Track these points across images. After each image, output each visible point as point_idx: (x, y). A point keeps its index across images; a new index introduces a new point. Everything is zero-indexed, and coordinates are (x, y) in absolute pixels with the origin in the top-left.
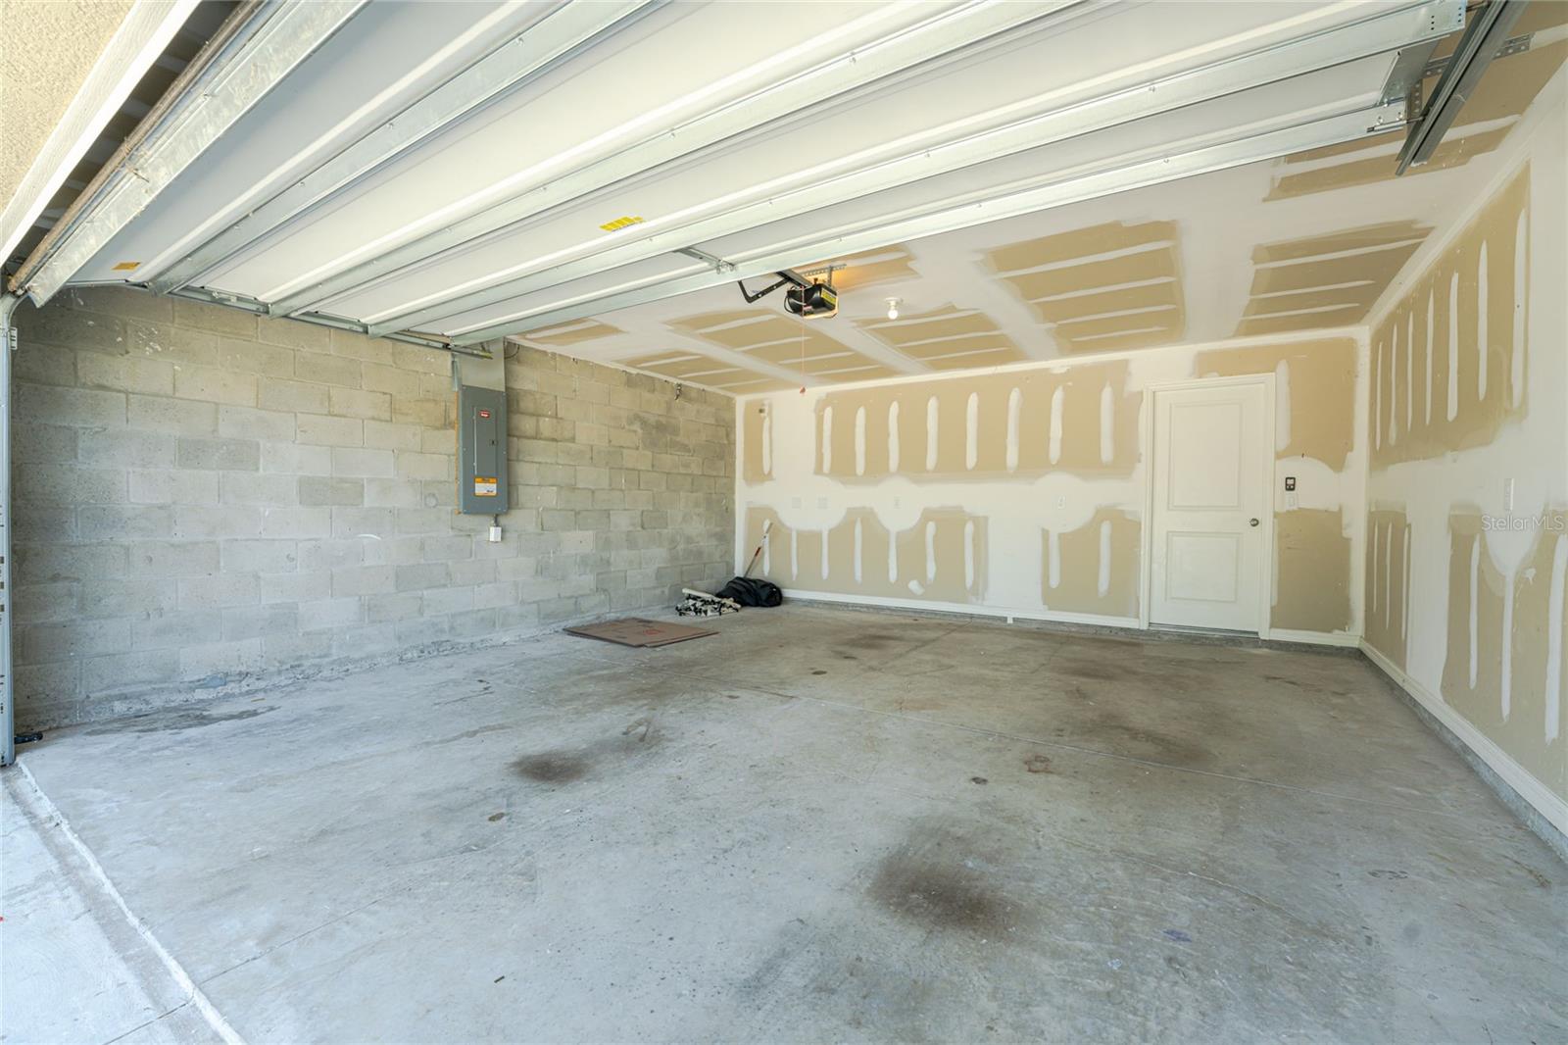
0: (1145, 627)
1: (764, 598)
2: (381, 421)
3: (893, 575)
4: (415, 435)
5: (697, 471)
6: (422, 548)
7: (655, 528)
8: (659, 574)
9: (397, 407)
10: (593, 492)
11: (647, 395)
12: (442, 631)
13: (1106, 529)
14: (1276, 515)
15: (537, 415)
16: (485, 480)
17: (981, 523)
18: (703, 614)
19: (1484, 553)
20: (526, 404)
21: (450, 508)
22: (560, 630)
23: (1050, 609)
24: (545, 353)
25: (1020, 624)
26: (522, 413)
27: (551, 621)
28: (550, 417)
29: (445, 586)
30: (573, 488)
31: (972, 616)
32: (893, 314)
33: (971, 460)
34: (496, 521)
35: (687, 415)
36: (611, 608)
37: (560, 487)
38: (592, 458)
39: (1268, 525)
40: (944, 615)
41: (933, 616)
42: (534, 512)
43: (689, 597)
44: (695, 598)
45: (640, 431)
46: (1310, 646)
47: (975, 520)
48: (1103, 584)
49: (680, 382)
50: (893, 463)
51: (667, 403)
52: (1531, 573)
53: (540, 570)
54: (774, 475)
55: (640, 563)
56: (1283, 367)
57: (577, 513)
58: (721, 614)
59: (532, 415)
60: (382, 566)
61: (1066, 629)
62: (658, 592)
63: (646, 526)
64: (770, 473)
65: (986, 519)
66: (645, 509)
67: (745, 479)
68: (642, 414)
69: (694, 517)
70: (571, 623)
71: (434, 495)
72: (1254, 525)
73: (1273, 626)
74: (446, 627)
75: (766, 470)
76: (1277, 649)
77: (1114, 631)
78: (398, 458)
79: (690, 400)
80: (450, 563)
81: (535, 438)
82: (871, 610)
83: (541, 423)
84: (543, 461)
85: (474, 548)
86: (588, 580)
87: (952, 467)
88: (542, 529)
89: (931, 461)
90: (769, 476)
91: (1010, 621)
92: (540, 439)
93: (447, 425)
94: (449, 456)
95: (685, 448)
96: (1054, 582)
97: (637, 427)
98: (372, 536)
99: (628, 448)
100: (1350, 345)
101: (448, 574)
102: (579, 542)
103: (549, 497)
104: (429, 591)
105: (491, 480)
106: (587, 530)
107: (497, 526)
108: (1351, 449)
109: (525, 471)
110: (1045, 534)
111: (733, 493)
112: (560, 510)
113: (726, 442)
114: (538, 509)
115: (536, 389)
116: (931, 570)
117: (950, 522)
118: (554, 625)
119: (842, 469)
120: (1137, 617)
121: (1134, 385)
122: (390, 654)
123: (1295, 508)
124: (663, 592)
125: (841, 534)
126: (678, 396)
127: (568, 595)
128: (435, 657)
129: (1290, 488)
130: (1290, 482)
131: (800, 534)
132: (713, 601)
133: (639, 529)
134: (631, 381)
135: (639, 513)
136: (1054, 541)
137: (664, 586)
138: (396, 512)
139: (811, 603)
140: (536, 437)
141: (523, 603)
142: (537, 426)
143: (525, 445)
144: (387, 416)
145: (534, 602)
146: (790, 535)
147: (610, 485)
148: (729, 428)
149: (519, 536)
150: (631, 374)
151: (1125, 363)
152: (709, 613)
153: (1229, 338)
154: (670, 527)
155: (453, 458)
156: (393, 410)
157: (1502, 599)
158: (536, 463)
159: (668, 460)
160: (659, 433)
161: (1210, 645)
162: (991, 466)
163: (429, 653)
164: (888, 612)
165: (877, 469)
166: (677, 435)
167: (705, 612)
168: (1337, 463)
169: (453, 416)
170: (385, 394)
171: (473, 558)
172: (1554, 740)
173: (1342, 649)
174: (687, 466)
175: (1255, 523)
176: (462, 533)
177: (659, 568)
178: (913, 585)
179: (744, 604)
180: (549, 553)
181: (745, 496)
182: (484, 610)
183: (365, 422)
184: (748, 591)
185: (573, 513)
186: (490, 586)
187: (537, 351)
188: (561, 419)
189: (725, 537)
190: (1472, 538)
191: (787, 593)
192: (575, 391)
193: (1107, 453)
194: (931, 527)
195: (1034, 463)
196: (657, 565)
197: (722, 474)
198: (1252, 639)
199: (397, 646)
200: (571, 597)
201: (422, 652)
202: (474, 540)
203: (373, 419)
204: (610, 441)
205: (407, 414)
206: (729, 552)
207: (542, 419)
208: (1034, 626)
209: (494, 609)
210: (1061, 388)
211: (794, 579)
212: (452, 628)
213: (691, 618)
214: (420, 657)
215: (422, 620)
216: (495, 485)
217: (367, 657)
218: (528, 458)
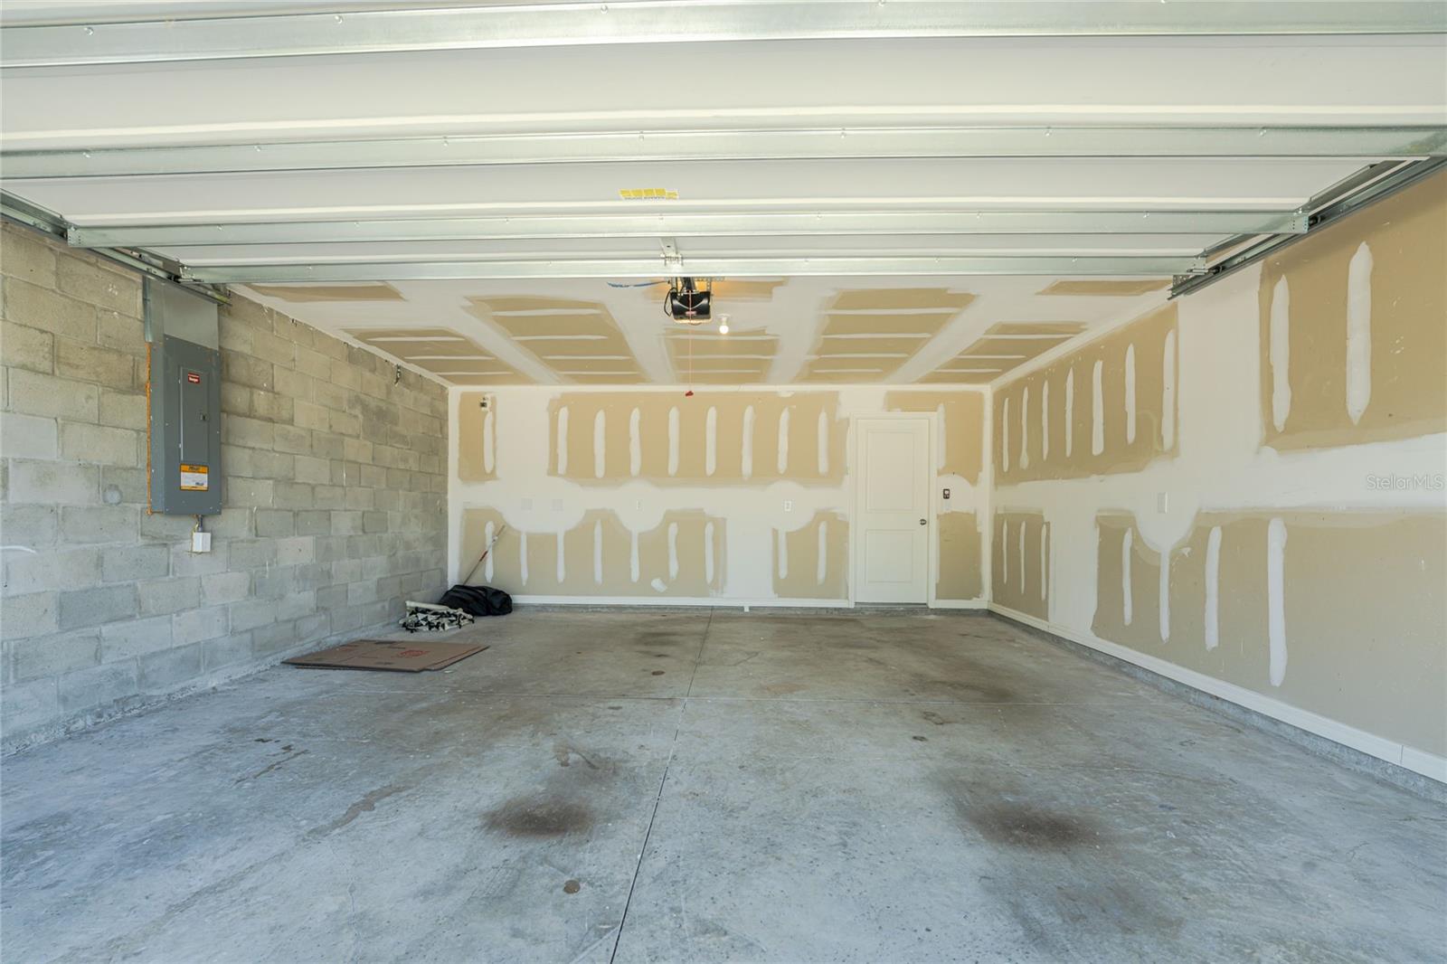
0: (852, 606)
1: (498, 606)
2: (38, 372)
3: (635, 575)
4: (89, 398)
5: (415, 468)
6: (99, 562)
7: (375, 532)
8: (380, 586)
9: (62, 354)
10: (313, 488)
11: (368, 374)
12: (128, 682)
13: (823, 527)
14: (938, 516)
15: (251, 386)
16: (194, 468)
17: (720, 524)
18: (441, 629)
19: (1137, 538)
20: (238, 370)
21: (139, 506)
22: (277, 663)
23: (779, 597)
24: (260, 307)
25: (755, 612)
26: (233, 382)
27: (268, 653)
28: (266, 390)
29: (131, 617)
30: (290, 482)
31: (712, 608)
32: (724, 329)
33: (711, 466)
34: (202, 525)
35: (405, 400)
36: (331, 632)
37: (277, 481)
38: (312, 446)
39: (934, 524)
40: (687, 609)
41: (676, 611)
42: (248, 512)
43: (416, 611)
44: (425, 611)
45: (360, 416)
46: (959, 610)
47: (714, 521)
48: (821, 575)
49: (401, 363)
50: (635, 466)
51: (387, 385)
52: (1186, 551)
53: (254, 590)
54: (498, 473)
55: (361, 574)
56: (941, 408)
57: (296, 514)
58: (460, 627)
59: (244, 385)
60: (38, 594)
61: (793, 612)
62: (379, 606)
63: (366, 531)
64: (493, 472)
65: (724, 520)
66: (366, 509)
67: (461, 476)
68: (363, 397)
69: (413, 519)
70: (290, 653)
71: (116, 487)
72: (922, 524)
73: (938, 597)
74: (134, 675)
75: (488, 469)
76: (940, 615)
77: (830, 611)
78: (63, 431)
79: (408, 386)
80: (139, 585)
81: (249, 417)
82: (613, 610)
83: (255, 396)
84: (257, 446)
85: (171, 561)
86: (307, 598)
87: (692, 473)
88: (257, 536)
89: (673, 466)
90: (492, 475)
91: (747, 610)
92: (254, 417)
93: (135, 388)
94: (138, 431)
95: (403, 439)
96: (783, 573)
97: (357, 411)
98: (22, 548)
99: (350, 436)
100: (979, 397)
101: (138, 601)
102: (297, 550)
103: (263, 493)
104: (110, 626)
105: (201, 469)
106: (305, 535)
107: (203, 531)
108: (981, 471)
109: (238, 459)
110: (775, 532)
111: (446, 493)
112: (277, 510)
113: (440, 436)
114: (251, 509)
115: (250, 353)
116: (674, 568)
117: (692, 523)
118: (270, 659)
119: (580, 470)
120: (847, 598)
121: (843, 413)
122: (50, 725)
123: (949, 511)
124: (383, 607)
125: (579, 537)
126: (398, 379)
127: (286, 618)
128: (119, 720)
129: (946, 497)
130: (947, 492)
131: (530, 538)
132: (448, 613)
133: (361, 533)
134: (353, 357)
135: (360, 513)
136: (782, 538)
137: (384, 601)
138: (60, 512)
139: (544, 607)
140: (250, 414)
141: (234, 632)
142: (251, 401)
143: (236, 423)
144: (46, 366)
145: (247, 631)
146: (519, 538)
147: (331, 480)
148: (442, 419)
149: (229, 545)
150: (353, 348)
151: (837, 393)
152: (447, 627)
153: (913, 383)
154: (390, 531)
155: (144, 436)
156: (55, 358)
157: (1158, 569)
158: (249, 448)
159: (388, 452)
160: (379, 420)
161: (897, 616)
162: (728, 473)
163: (110, 716)
164: (631, 610)
165: (618, 472)
166: (396, 424)
167: (443, 626)
168: (973, 480)
169: (144, 375)
170: (42, 331)
171: (171, 576)
172: (1214, 648)
173: (977, 611)
174: (405, 460)
175: (923, 522)
176: (156, 542)
177: (381, 579)
178: (656, 583)
179: (475, 614)
180: (265, 565)
181: (460, 497)
182: (185, 647)
183: (11, 370)
184: (476, 599)
185: (291, 514)
186: (192, 612)
187: (252, 303)
188: (278, 394)
189: (439, 541)
190: (1124, 531)
191: (518, 599)
192: (294, 360)
193: (823, 466)
194: (673, 529)
195: (765, 472)
196: (378, 576)
197: (437, 472)
198: (923, 608)
199: (61, 712)
200: (289, 621)
201: (100, 716)
202: (172, 550)
203: (24, 367)
204: (331, 427)
205: (77, 367)
206: (443, 559)
207: (256, 392)
208: (766, 613)
209: (198, 643)
210: (786, 409)
211: (524, 584)
212: (142, 677)
213: (424, 634)
214: (96, 724)
215: (99, 669)
216: (206, 476)
217: (14, 736)
218: (241, 442)
